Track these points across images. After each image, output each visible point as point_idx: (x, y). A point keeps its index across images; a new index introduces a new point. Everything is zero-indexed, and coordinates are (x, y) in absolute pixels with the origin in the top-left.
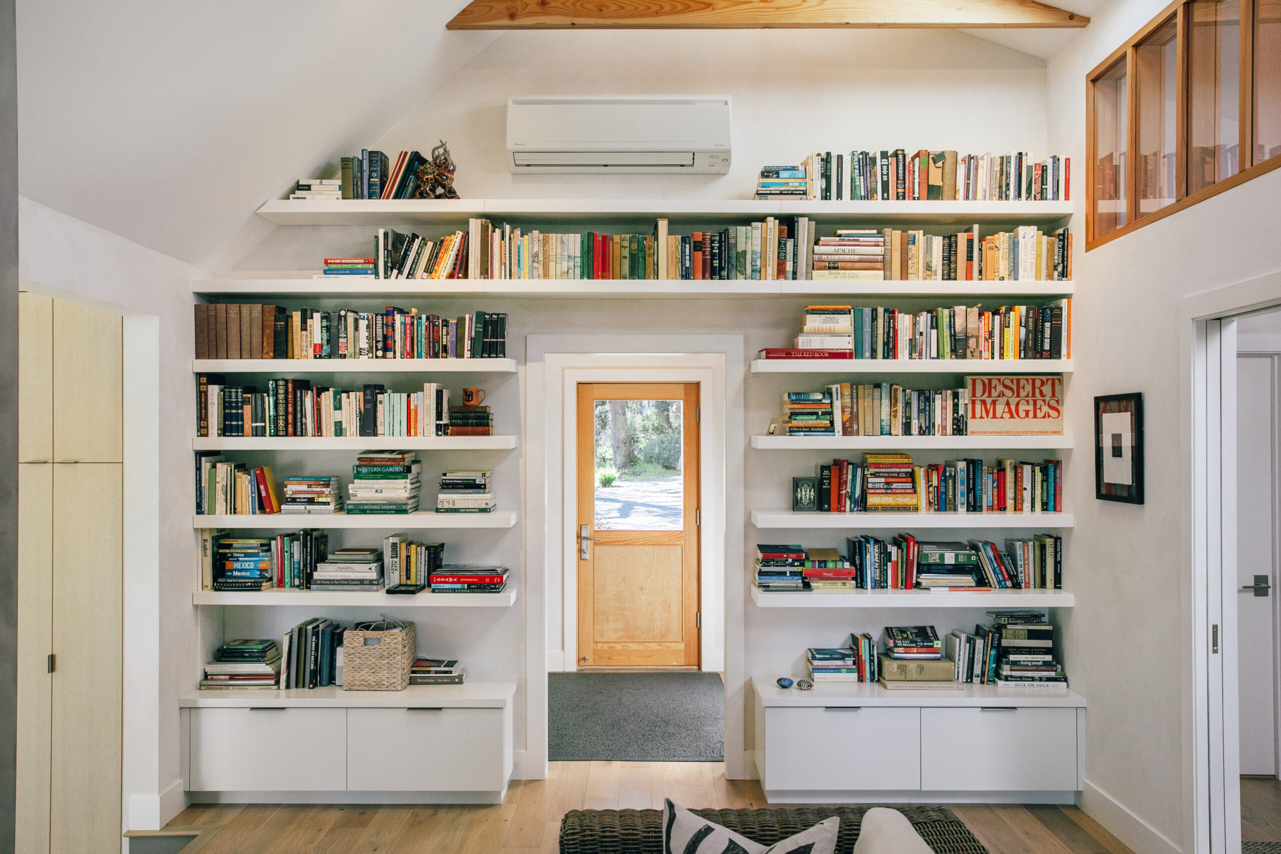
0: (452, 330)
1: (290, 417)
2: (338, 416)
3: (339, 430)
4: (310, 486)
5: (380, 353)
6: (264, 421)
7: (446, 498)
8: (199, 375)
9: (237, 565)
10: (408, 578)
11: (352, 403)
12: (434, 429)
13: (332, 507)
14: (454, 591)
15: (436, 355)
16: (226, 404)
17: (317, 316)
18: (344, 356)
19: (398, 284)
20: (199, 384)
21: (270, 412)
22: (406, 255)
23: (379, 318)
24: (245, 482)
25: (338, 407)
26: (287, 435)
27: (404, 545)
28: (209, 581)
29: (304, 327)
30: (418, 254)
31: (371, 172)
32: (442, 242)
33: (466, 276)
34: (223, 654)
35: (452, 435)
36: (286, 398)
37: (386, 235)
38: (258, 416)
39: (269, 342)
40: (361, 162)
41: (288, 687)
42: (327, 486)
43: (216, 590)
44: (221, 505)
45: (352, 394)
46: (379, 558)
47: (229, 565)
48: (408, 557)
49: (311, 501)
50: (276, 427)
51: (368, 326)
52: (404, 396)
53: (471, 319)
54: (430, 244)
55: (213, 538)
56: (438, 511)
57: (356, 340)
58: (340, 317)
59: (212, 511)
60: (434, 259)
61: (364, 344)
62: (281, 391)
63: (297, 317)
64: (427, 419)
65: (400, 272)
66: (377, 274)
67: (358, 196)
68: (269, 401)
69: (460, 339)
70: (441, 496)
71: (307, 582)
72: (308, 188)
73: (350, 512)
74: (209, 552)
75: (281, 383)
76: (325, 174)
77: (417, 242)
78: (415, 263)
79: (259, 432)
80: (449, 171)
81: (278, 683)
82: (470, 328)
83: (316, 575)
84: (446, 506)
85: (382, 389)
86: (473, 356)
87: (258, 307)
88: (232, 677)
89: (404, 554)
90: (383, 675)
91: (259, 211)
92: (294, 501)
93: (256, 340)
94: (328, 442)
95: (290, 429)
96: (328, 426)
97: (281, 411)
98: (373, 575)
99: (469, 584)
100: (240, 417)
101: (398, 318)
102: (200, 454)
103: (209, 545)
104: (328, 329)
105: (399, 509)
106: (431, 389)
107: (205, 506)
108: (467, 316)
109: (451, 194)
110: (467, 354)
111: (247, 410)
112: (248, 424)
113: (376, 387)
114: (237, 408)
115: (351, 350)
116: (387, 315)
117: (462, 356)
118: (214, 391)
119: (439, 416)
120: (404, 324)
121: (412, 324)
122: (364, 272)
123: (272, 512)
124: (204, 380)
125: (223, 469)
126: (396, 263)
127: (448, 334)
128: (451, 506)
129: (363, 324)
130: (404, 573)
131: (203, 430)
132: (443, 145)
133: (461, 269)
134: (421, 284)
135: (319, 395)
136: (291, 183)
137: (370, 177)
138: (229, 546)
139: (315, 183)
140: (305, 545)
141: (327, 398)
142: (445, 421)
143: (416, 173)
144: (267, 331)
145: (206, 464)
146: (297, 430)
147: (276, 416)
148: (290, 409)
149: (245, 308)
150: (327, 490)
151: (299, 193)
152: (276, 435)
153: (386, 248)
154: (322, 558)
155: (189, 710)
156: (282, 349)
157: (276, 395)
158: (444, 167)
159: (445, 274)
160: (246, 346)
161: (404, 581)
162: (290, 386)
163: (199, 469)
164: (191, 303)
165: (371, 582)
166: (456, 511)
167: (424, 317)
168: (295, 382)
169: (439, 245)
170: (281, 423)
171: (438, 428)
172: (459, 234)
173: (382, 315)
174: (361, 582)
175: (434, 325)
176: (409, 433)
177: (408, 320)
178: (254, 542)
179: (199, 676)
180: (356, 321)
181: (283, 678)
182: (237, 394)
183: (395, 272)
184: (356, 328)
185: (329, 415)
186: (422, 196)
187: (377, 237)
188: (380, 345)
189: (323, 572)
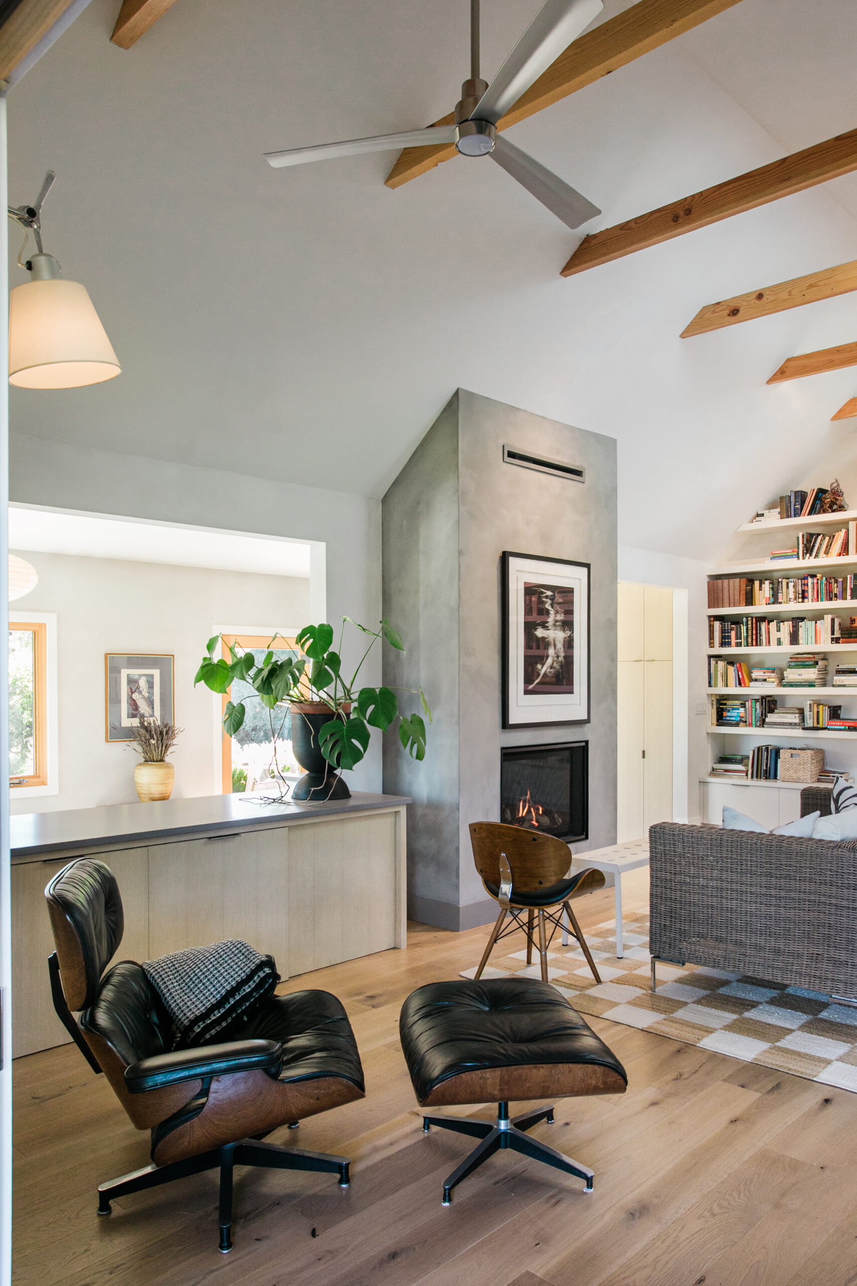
0: (840, 585)
1: (754, 637)
2: (778, 635)
3: (779, 642)
4: (764, 673)
5: (800, 600)
6: (741, 639)
7: (838, 679)
8: (710, 617)
9: (729, 714)
10: (818, 723)
11: (786, 627)
12: (830, 640)
13: (776, 684)
14: (840, 730)
15: (831, 599)
16: (723, 631)
17: (767, 582)
18: (780, 603)
19: (810, 562)
20: (710, 621)
21: (744, 634)
22: (814, 546)
23: (800, 581)
24: (731, 670)
25: (779, 630)
26: (752, 645)
27: (815, 705)
28: (715, 721)
29: (760, 589)
30: (820, 544)
31: (795, 502)
32: (834, 536)
33: (847, 554)
34: (723, 760)
35: (842, 643)
36: (752, 626)
37: (803, 536)
38: (738, 636)
39: (743, 597)
40: (790, 497)
41: (752, 777)
42: (773, 672)
43: (717, 725)
44: (720, 682)
45: (786, 623)
46: (801, 712)
47: (725, 714)
48: (818, 712)
49: (765, 680)
50: (747, 642)
51: (794, 586)
52: (814, 622)
53: (851, 578)
54: (827, 538)
55: (717, 700)
56: (833, 686)
57: (787, 593)
58: (779, 582)
59: (716, 686)
60: (829, 545)
61: (792, 595)
62: (750, 623)
63: (757, 583)
64: (826, 635)
65: (811, 555)
66: (798, 558)
67: (788, 516)
68: (744, 628)
69: (844, 590)
70: (835, 678)
71: (763, 723)
72: (762, 515)
73: (784, 686)
74: (715, 707)
75: (750, 619)
76: (771, 506)
77: (820, 538)
78: (819, 549)
79: (739, 645)
80: (839, 496)
81: (747, 775)
82: (851, 583)
83: (767, 720)
84: (838, 683)
85: (802, 619)
86: (852, 598)
87: (738, 580)
88: (726, 771)
89: (816, 710)
90: (800, 774)
91: (739, 530)
92: (756, 680)
93: (737, 597)
94: (773, 649)
95: (754, 643)
96: (773, 641)
97: (750, 634)
98: (797, 721)
99: (849, 727)
100: (729, 637)
101: (810, 580)
102: (710, 657)
103: (715, 703)
104: (773, 589)
105: (811, 685)
106: (828, 618)
107: (713, 683)
108: (849, 576)
109: (841, 508)
110: (849, 597)
111: (733, 633)
112: (733, 641)
113: (798, 618)
114: (728, 633)
115: (785, 599)
116: (804, 579)
117: (846, 599)
118: (717, 625)
119: (833, 633)
120: (813, 583)
121: (817, 583)
122: (791, 557)
123: (745, 686)
124: (712, 619)
125: (721, 664)
126: (808, 550)
127: (837, 587)
128: (841, 683)
129: (791, 585)
130: (815, 721)
131: (711, 645)
132: (837, 481)
133: (845, 550)
134: (823, 561)
135: (768, 624)
136: (754, 514)
137: (795, 505)
138: (725, 704)
139: (766, 512)
140: (762, 704)
141: (773, 625)
142: (837, 634)
143: (821, 500)
144: (742, 592)
145: (713, 662)
146: (758, 643)
147: (747, 636)
148: (754, 632)
149: (731, 581)
150: (773, 675)
151: (758, 519)
152: (747, 645)
153: (803, 543)
154: (772, 711)
155: (703, 783)
156: (749, 600)
157: (747, 625)
158: (837, 493)
159: (836, 554)
160: (732, 601)
161: (815, 725)
162: (754, 620)
163: (709, 664)
164: (707, 580)
165: (795, 724)
166: (844, 686)
167: (824, 578)
168: (756, 618)
169: (832, 537)
170: (750, 640)
171: (832, 639)
172: (844, 531)
173: (801, 579)
174: (791, 724)
175: (830, 583)
176: (816, 643)
177: (815, 581)
178: (737, 702)
179: (710, 769)
180: (787, 584)
181: (750, 772)
182: (728, 625)
183: (808, 555)
184: (788, 587)
185: (774, 635)
186: (824, 512)
187: (798, 538)
188: (800, 596)
189: (771, 718)
